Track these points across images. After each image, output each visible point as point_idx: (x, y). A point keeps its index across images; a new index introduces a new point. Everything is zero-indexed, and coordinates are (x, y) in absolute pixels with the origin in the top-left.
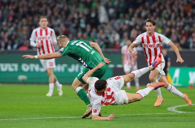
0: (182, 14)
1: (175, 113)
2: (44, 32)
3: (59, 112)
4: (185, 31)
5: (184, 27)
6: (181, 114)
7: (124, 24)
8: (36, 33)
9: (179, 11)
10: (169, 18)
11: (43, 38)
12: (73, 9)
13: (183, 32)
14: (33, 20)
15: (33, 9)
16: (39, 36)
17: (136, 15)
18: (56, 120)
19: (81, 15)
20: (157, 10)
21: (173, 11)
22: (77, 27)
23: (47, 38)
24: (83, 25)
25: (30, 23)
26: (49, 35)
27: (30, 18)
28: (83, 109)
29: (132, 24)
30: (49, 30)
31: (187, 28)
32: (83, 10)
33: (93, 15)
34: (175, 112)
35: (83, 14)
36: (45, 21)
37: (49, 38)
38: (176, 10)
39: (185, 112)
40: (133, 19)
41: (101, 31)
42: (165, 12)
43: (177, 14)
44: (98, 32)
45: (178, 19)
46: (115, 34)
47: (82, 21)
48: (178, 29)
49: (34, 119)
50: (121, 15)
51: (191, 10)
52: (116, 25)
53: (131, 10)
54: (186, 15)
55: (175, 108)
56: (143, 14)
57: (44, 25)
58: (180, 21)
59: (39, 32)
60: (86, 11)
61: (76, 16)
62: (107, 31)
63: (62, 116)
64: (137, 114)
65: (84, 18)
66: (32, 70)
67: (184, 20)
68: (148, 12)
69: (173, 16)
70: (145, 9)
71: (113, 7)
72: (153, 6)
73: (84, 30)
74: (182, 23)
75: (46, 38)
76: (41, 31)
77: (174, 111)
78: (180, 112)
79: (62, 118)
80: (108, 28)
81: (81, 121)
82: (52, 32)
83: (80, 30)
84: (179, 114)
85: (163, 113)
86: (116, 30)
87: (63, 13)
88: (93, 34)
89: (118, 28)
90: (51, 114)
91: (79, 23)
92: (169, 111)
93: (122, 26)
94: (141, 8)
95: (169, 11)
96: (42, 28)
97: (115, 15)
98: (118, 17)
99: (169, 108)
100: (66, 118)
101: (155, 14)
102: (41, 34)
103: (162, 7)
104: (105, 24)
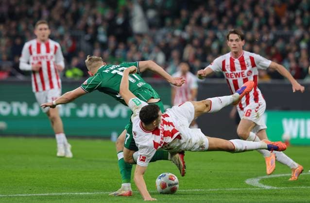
0: (271, 21)
1: (258, 189)
2: (43, 48)
3: (61, 185)
4: (277, 50)
5: (274, 41)
6: (269, 190)
7: (173, 36)
8: (30, 48)
9: (267, 15)
10: (249, 27)
11: (42, 57)
12: (85, 9)
13: (273, 51)
14: (17, 28)
15: (17, 9)
16: (35, 53)
17: (193, 21)
18: (56, 199)
19: (99, 21)
20: (229, 13)
21: (255, 15)
22: (93, 41)
23: (49, 57)
24: (102, 38)
25: (13, 32)
26: (52, 53)
27: (13, 24)
28: (102, 180)
29: (186, 36)
30: (52, 44)
31: (279, 44)
32: (103, 12)
33: (120, 20)
34: (259, 186)
35: (103, 19)
36: (45, 29)
37: (52, 57)
38: (261, 13)
39: (275, 188)
40: (189, 28)
41: (133, 48)
42: (242, 16)
43: (263, 21)
44: (127, 49)
45: (265, 29)
46: (157, 53)
47: (101, 30)
48: (264, 45)
49: (18, 197)
50: (168, 21)
51: (287, 14)
52: (159, 38)
53: (184, 13)
54: (278, 22)
55: (258, 180)
56: (206, 19)
57: (44, 36)
58: (268, 33)
59: (34, 47)
60: (108, 14)
61: (90, 22)
62: (143, 48)
63: (65, 192)
64: (193, 190)
65: (105, 24)
66: (15, 112)
67: (274, 30)
68: (213, 16)
69: (256, 23)
70: (209, 10)
71: (154, 7)
72: (222, 7)
73: (104, 46)
74: (271, 37)
75: (47, 57)
76: (39, 46)
77: (257, 186)
78: (267, 187)
79: (66, 195)
80: (145, 42)
81: (99, 200)
82: (56, 48)
83: (97, 45)
84: (265, 190)
85: (239, 188)
86: (158, 46)
87: (69, 16)
88: (120, 52)
89: (162, 44)
90: (47, 188)
91: (96, 33)
92: (247, 186)
93: (169, 39)
94: (202, 9)
95: (249, 14)
96: (39, 42)
97: (157, 21)
98: (162, 25)
99: (248, 180)
100: (73, 196)
101: (225, 20)
102: (39, 51)
103: (237, 8)
104: (141, 35)
